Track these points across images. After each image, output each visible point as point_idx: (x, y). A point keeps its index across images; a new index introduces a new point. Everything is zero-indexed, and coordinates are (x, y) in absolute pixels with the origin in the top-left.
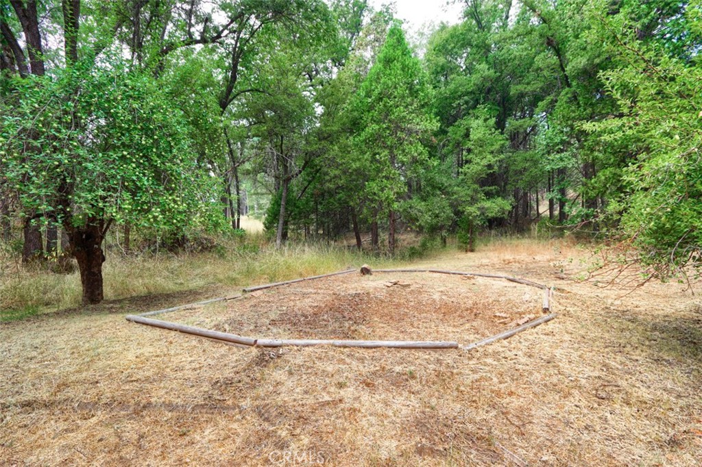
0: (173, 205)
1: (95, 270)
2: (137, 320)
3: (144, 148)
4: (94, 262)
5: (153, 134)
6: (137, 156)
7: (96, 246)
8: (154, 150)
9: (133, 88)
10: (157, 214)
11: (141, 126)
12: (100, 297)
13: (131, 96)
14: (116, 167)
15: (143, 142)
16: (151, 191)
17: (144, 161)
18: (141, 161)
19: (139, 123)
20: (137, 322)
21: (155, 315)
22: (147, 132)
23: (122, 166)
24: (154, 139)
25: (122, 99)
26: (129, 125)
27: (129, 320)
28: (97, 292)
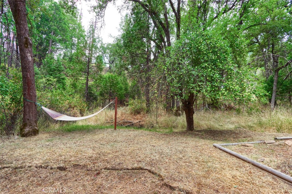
0: (231, 87)
1: (191, 117)
2: (220, 148)
3: (214, 61)
4: (191, 113)
5: (217, 53)
6: (211, 65)
7: (191, 107)
8: (218, 61)
9: (206, 35)
10: (224, 92)
11: (212, 51)
12: (193, 128)
13: (206, 39)
14: (202, 72)
15: (213, 58)
16: (219, 81)
17: (214, 67)
18: (213, 67)
19: (210, 50)
20: (220, 149)
21: (226, 146)
22: (215, 53)
23: (205, 71)
24: (217, 56)
25: (203, 41)
26: (207, 52)
27: (215, 147)
28: (192, 126)
